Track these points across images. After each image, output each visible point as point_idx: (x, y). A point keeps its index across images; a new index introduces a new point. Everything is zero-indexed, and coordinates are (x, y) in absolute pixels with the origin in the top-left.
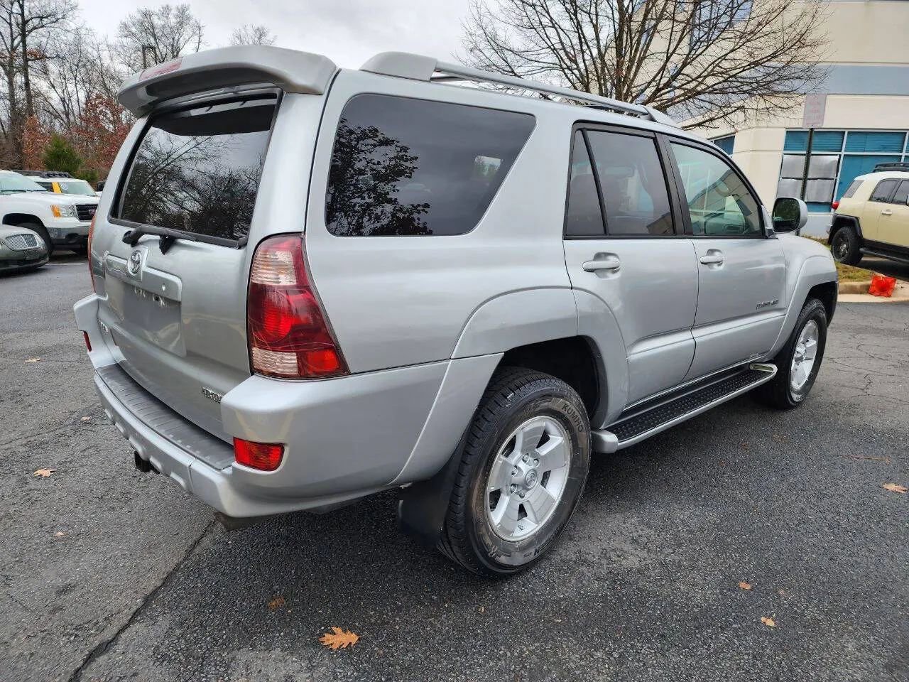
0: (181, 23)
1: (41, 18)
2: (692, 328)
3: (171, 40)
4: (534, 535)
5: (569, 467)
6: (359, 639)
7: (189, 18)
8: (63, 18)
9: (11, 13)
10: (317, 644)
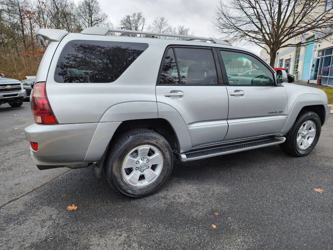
0: (139, 19)
1: (97, 21)
2: (227, 119)
3: (135, 24)
4: (147, 186)
5: (162, 164)
6: (77, 209)
7: (141, 17)
8: (104, 20)
9: (89, 20)
10: (65, 208)
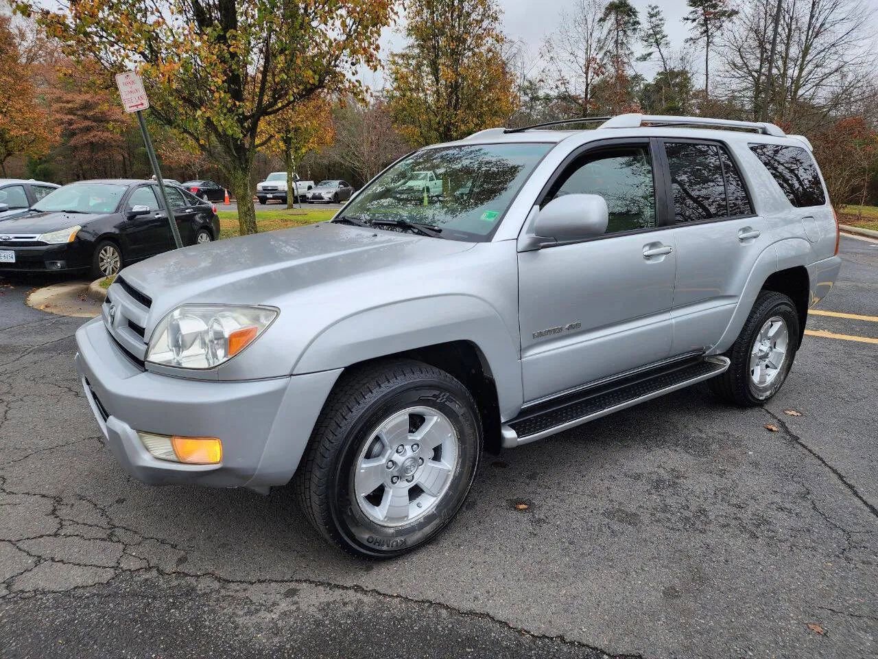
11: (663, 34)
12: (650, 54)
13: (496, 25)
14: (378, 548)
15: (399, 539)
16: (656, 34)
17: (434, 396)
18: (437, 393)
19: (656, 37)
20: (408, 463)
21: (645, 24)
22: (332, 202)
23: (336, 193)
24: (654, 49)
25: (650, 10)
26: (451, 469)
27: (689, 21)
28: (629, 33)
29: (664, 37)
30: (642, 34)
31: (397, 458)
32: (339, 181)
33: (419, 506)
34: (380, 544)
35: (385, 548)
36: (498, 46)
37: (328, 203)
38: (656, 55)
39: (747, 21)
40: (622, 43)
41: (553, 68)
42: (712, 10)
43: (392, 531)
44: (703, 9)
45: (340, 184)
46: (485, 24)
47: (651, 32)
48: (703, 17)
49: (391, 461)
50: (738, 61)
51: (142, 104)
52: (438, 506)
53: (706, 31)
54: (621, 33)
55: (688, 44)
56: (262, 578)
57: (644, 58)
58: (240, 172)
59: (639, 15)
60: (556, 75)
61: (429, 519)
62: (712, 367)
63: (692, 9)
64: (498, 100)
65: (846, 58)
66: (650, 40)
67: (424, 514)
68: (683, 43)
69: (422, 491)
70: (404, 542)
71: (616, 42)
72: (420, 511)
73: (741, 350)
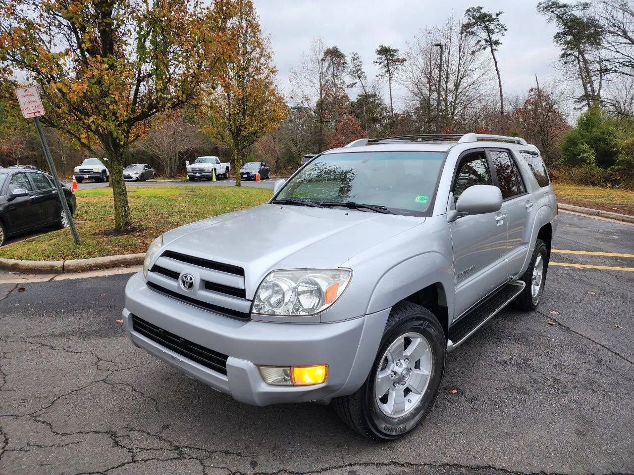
11: (362, 71)
12: (355, 83)
13: (269, 61)
14: (390, 433)
15: (401, 426)
16: (358, 71)
17: (420, 325)
18: (422, 322)
19: (357, 73)
20: (404, 373)
21: (350, 64)
22: (140, 181)
23: (142, 174)
24: (357, 80)
25: (353, 55)
26: (428, 374)
27: (378, 64)
28: (340, 69)
29: (363, 73)
30: (349, 70)
31: (396, 369)
32: (143, 165)
33: (409, 401)
34: (391, 430)
35: (394, 433)
36: (272, 75)
37: (135, 181)
38: (359, 84)
39: (420, 67)
40: (337, 76)
41: (299, 90)
42: (391, 58)
43: (396, 420)
44: (386, 57)
45: (145, 167)
46: (262, 60)
47: (354, 69)
48: (386, 62)
49: (393, 371)
50: (416, 90)
51: (39, 112)
52: (422, 401)
53: (388, 70)
54: (336, 69)
55: (378, 78)
56: (324, 467)
57: (352, 86)
58: (116, 163)
59: (346, 58)
60: (301, 95)
61: (417, 410)
62: (518, 288)
63: (379, 56)
64: (274, 111)
65: (481, 93)
66: (354, 75)
67: (413, 407)
68: (375, 78)
69: (410, 391)
70: (405, 428)
71: (333, 74)
72: (411, 405)
73: (527, 277)
